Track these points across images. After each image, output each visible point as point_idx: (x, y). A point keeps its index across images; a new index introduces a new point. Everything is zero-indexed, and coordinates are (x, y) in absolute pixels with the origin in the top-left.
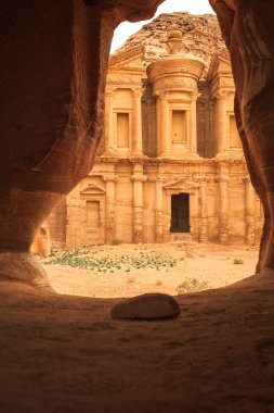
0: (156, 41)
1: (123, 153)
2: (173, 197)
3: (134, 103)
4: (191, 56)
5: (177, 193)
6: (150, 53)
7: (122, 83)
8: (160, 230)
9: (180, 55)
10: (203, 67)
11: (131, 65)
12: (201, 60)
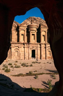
0: (29, 21)
1: (23, 42)
2: (32, 50)
3: (25, 33)
4: (35, 24)
5: (33, 50)
6: (28, 24)
7: (23, 29)
8: (30, 57)
9: (33, 24)
10: (38, 26)
11: (24, 26)
12: (37, 25)
